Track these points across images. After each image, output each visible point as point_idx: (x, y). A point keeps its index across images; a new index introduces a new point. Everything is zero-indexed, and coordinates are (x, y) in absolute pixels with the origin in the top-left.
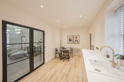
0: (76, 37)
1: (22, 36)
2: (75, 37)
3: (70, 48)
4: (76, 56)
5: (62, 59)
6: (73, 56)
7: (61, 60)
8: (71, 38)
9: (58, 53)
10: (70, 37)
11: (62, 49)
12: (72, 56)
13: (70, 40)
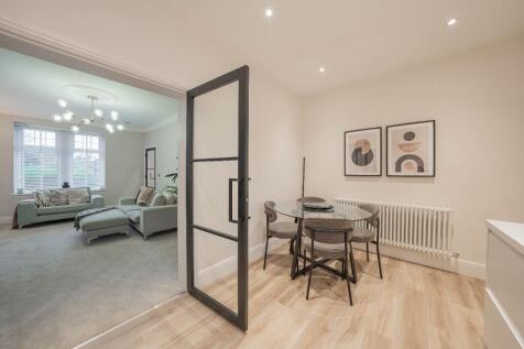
0: (410, 136)
1: (148, 150)
2: (396, 136)
3: (363, 207)
4: (403, 265)
5: (303, 272)
6: (384, 261)
7: (297, 282)
8: (367, 143)
9: (280, 230)
10: (361, 136)
11: (307, 208)
12: (373, 258)
13: (361, 157)
